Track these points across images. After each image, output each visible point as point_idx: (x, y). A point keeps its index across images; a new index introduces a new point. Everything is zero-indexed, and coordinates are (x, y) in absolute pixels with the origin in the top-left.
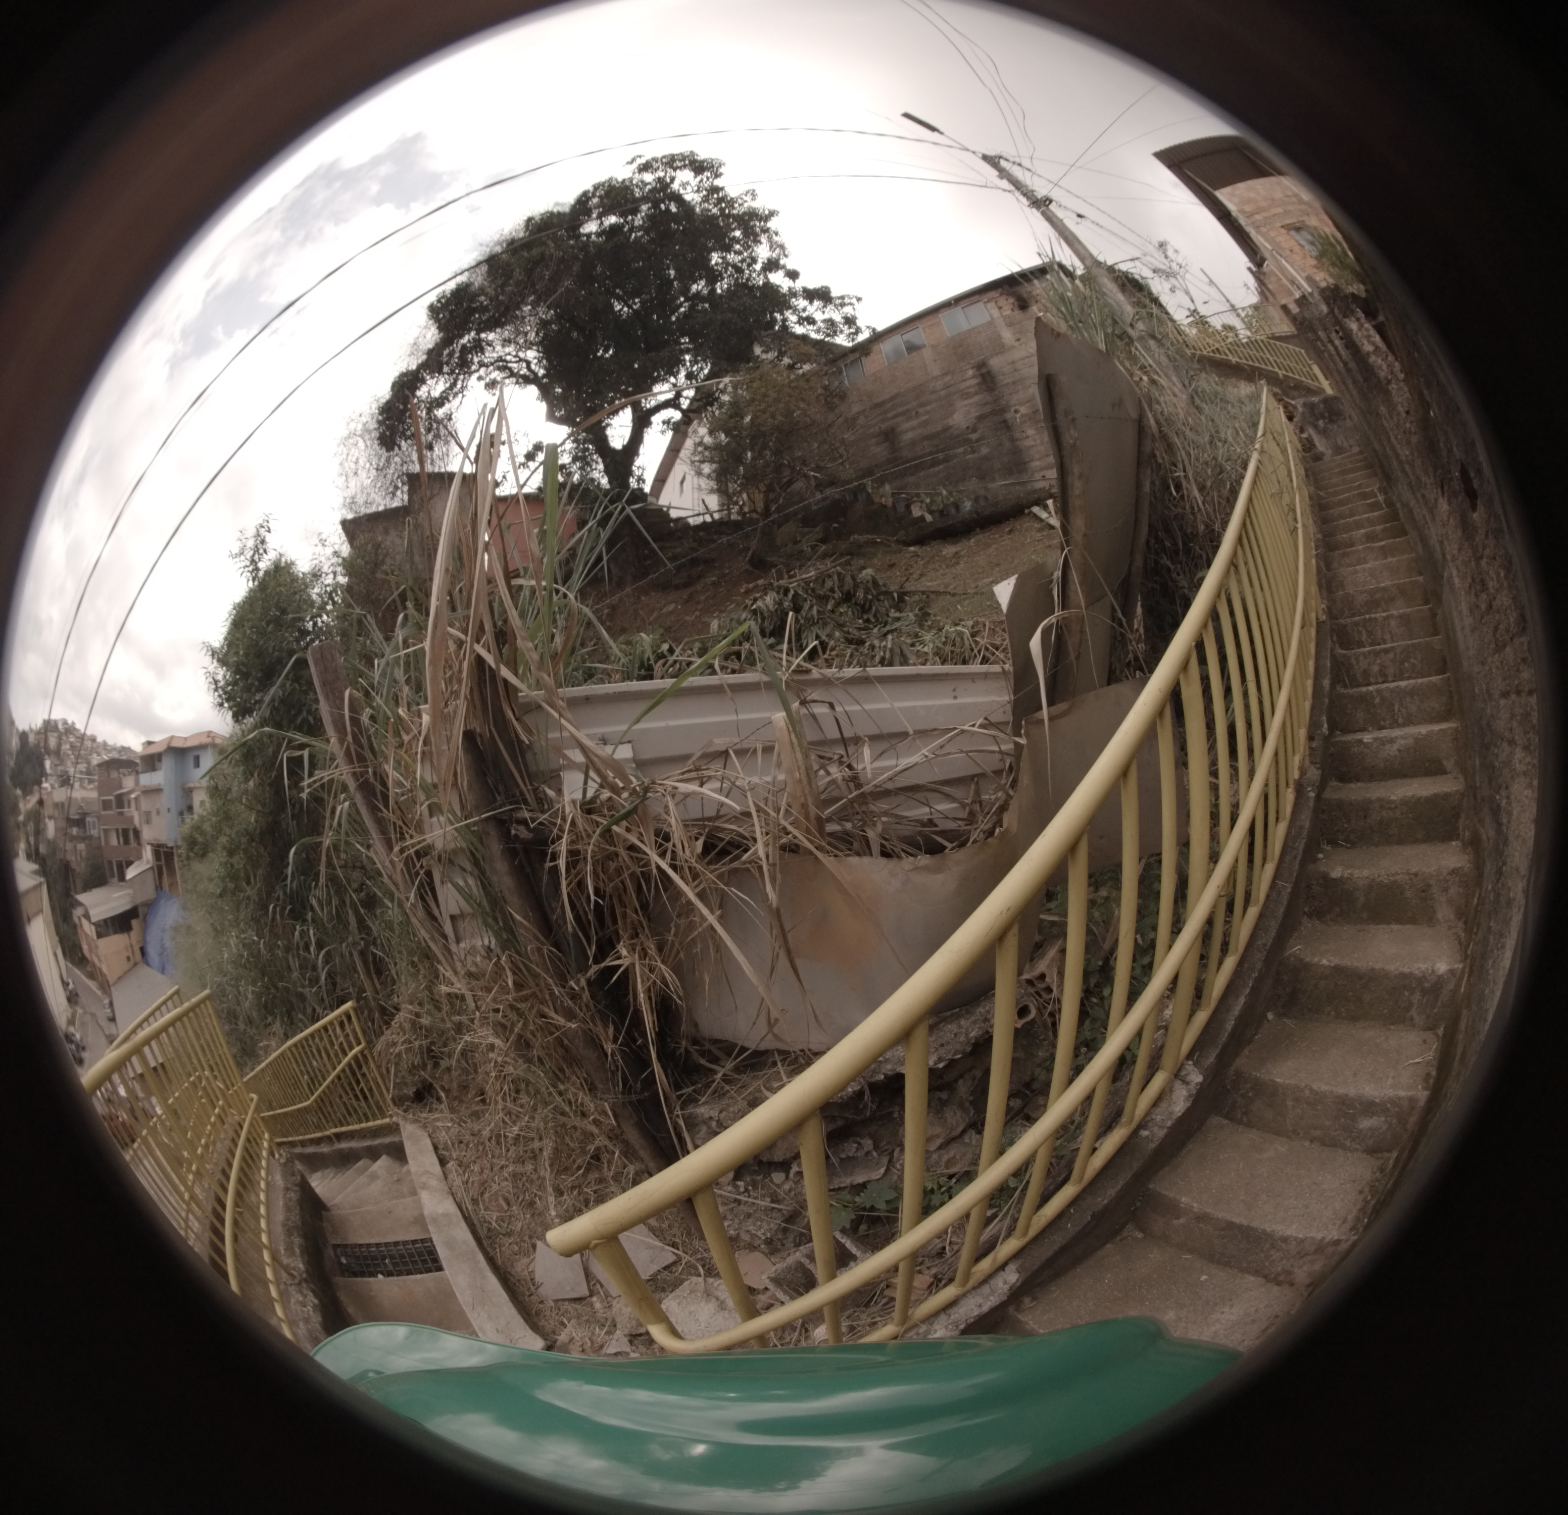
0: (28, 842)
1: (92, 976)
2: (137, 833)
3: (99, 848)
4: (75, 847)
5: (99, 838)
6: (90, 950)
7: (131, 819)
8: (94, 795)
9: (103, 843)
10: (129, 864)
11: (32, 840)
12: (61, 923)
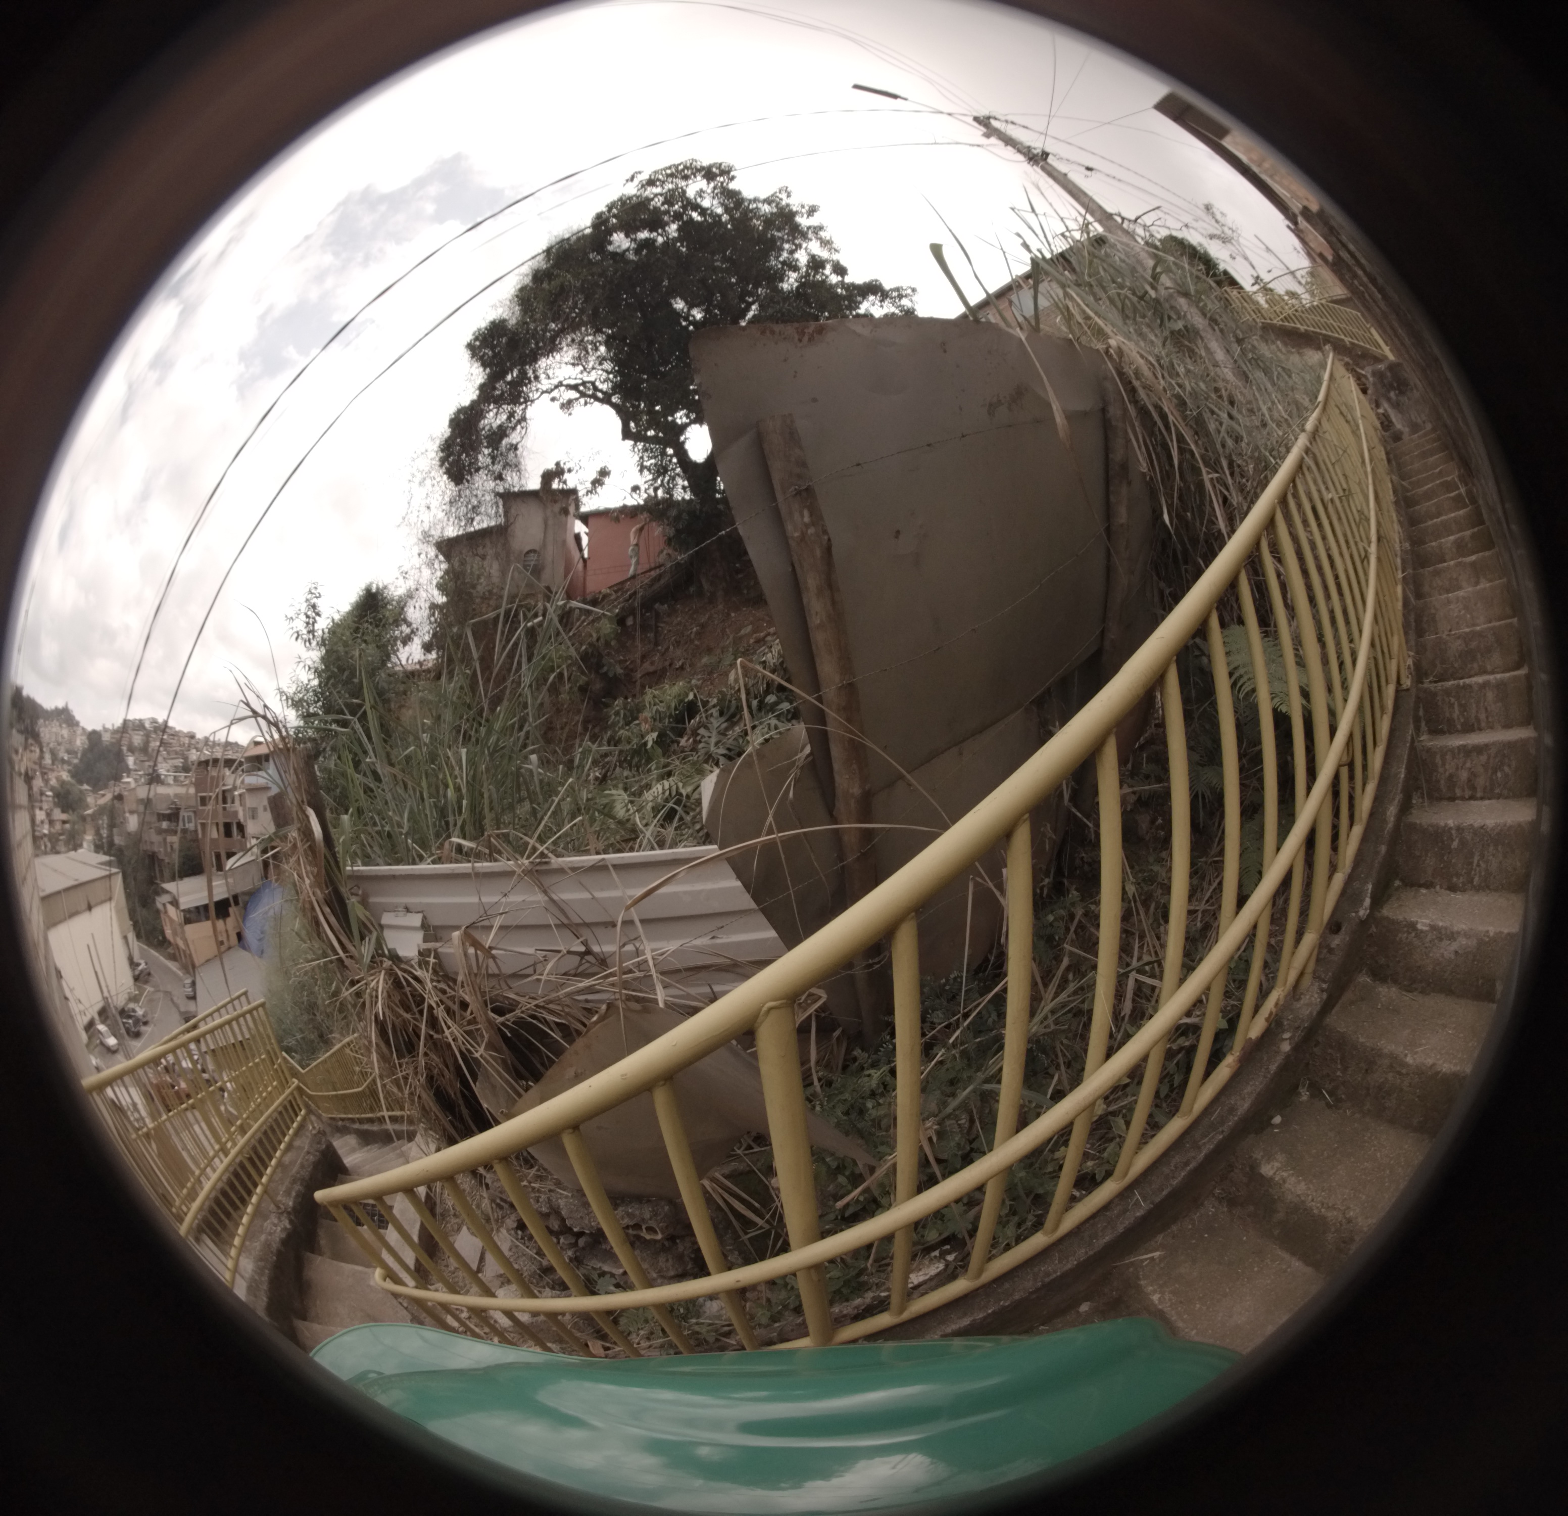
0: (98, 833)
1: (173, 957)
2: (241, 828)
3: (196, 840)
4: (165, 840)
5: (196, 831)
6: (175, 933)
7: (236, 813)
8: (192, 791)
9: (200, 836)
10: (230, 855)
11: (104, 833)
12: (138, 909)
